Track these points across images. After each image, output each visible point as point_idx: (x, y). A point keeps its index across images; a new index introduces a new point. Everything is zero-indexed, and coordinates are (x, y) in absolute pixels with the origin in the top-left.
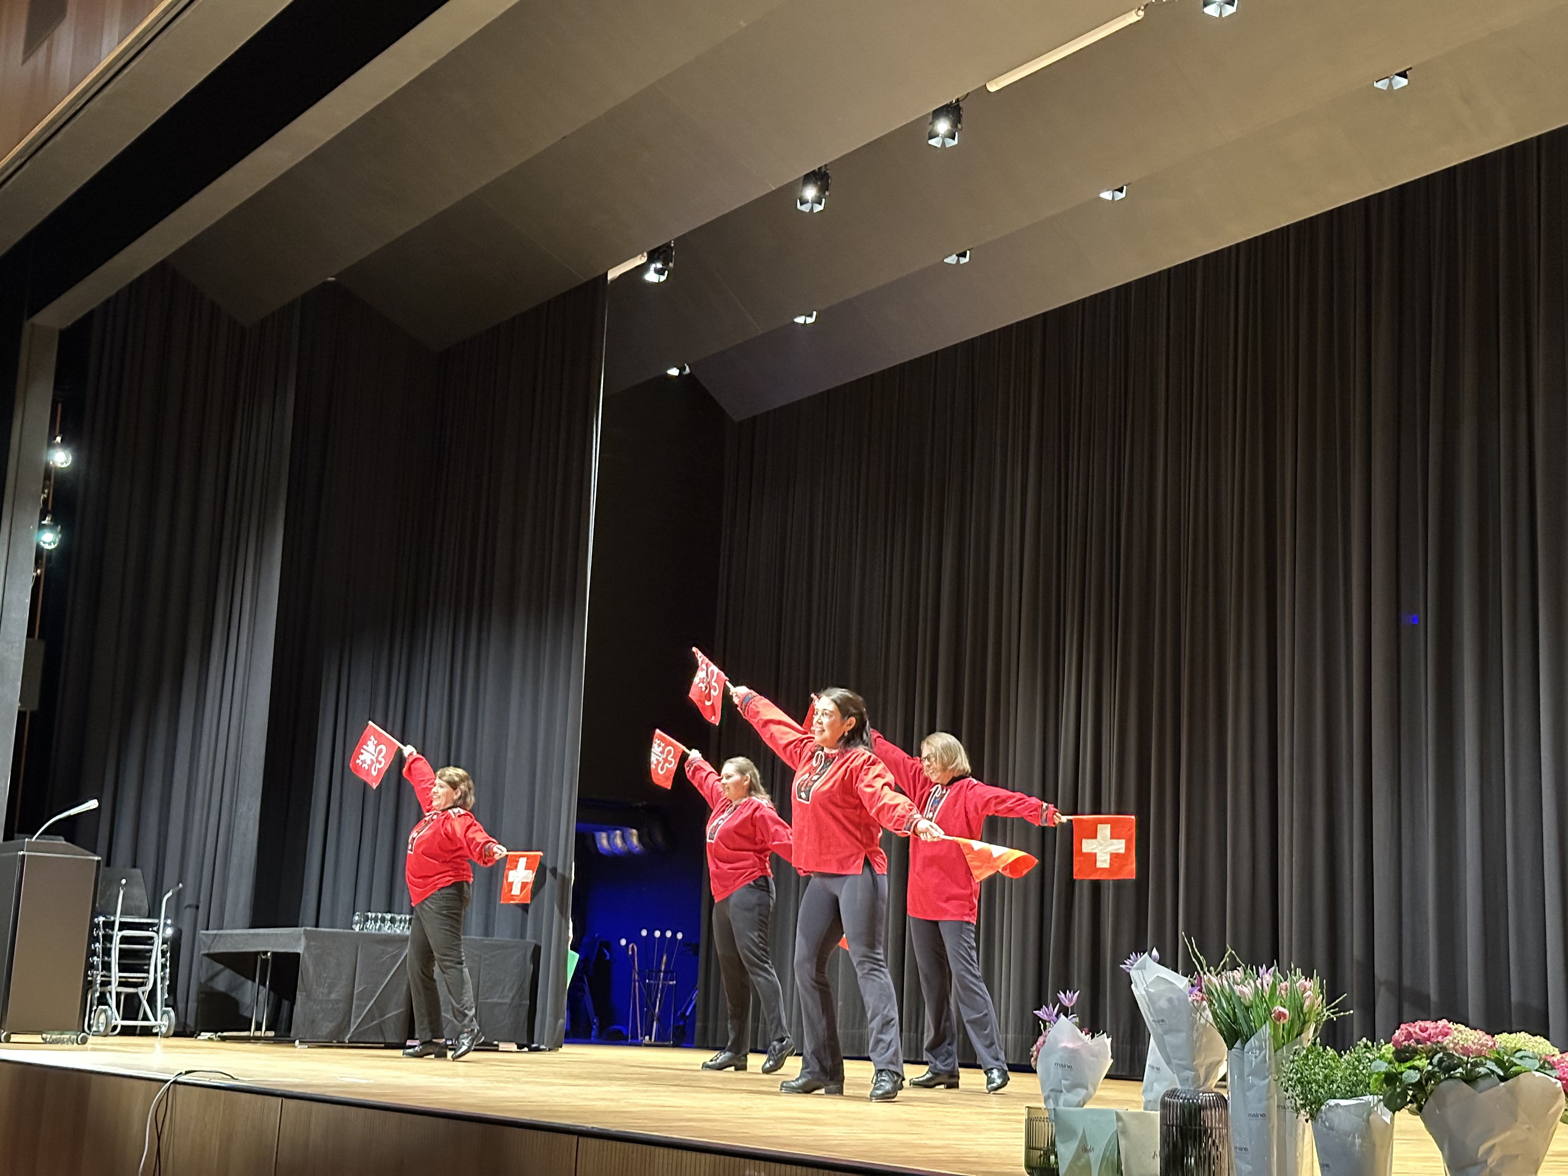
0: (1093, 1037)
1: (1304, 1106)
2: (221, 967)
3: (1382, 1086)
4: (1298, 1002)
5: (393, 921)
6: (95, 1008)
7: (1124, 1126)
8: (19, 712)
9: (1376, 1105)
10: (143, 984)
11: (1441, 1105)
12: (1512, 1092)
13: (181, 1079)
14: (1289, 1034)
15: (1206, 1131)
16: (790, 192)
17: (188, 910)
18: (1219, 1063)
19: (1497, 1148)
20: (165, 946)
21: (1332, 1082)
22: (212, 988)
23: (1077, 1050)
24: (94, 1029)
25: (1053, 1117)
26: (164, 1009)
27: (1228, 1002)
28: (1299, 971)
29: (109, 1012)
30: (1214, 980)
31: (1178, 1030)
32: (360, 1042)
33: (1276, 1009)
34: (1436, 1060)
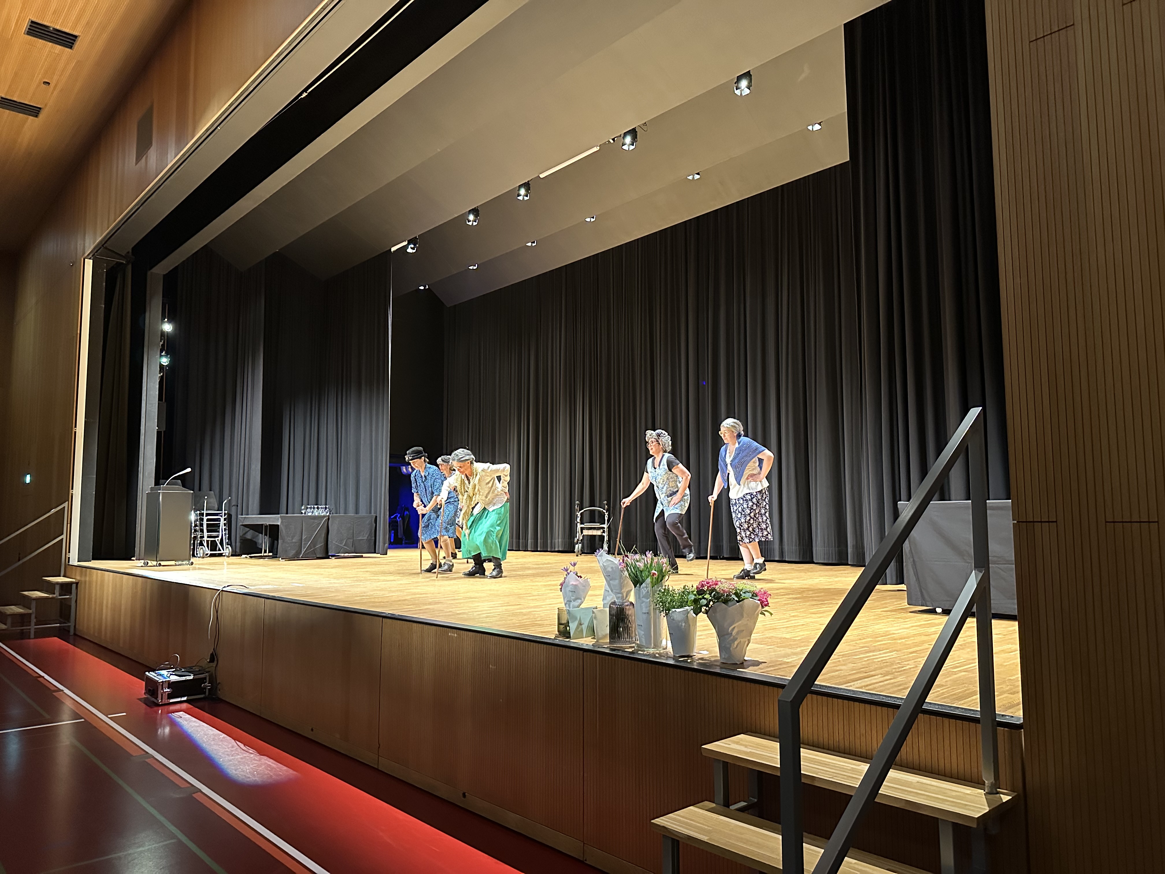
1: (663, 611)
2: (248, 529)
3: (692, 603)
4: (660, 568)
5: (318, 508)
6: (198, 547)
7: (595, 615)
8: (157, 432)
9: (690, 611)
10: (218, 537)
11: (715, 612)
12: (741, 606)
13: (224, 589)
14: (657, 580)
15: (626, 617)
16: (463, 217)
17: (234, 507)
18: (631, 592)
19: (736, 628)
20: (225, 522)
21: (674, 602)
22: (246, 538)
23: (576, 585)
24: (198, 555)
25: (569, 611)
26: (227, 546)
27: (633, 568)
29: (204, 549)
30: (628, 559)
31: (615, 579)
32: (306, 558)
33: (653, 571)
34: (712, 595)
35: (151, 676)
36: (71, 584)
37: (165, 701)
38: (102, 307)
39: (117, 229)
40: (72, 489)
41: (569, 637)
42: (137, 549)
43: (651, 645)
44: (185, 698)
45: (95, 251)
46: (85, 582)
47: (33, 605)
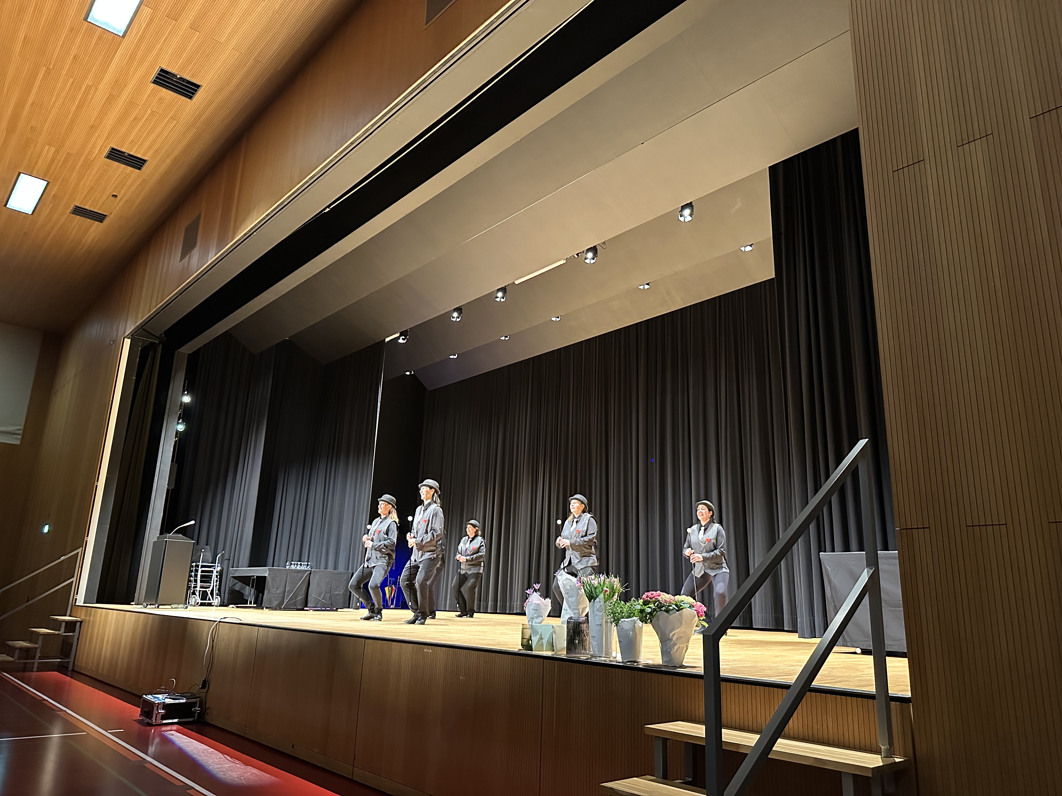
0: (545, 599)
1: (614, 621)
2: (238, 581)
3: (639, 613)
4: (612, 586)
5: (301, 565)
6: (191, 596)
7: (555, 630)
8: (167, 489)
9: (637, 620)
10: (209, 588)
11: (658, 620)
12: (680, 615)
13: (222, 620)
14: (609, 597)
15: (582, 631)
16: (449, 314)
17: (226, 560)
18: (586, 607)
19: (676, 634)
20: (217, 574)
21: (623, 613)
22: (234, 589)
23: (539, 604)
24: (190, 604)
25: (531, 627)
26: (216, 596)
27: (589, 586)
28: (613, 575)
29: (196, 598)
30: (585, 579)
31: (573, 596)
32: (287, 608)
33: (605, 589)
34: (656, 605)
35: (148, 698)
36: (75, 623)
37: (159, 722)
38: (134, 379)
39: (157, 313)
40: (87, 536)
41: (532, 650)
42: (137, 595)
43: (602, 653)
44: (176, 720)
45: (135, 331)
46: (89, 621)
47: (41, 639)
